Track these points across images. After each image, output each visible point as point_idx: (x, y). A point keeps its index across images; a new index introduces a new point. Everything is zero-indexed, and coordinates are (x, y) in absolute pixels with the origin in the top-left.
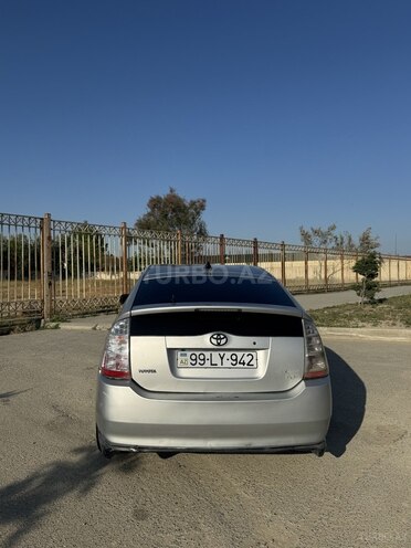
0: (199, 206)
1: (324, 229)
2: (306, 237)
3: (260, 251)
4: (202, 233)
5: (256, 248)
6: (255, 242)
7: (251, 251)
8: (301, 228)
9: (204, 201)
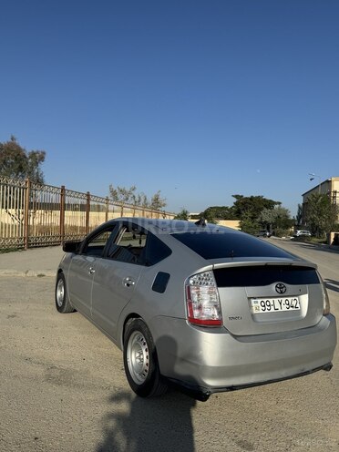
0: (39, 158)
1: (128, 189)
2: (114, 194)
3: (91, 203)
4: (40, 182)
5: (88, 200)
6: (88, 195)
7: (85, 202)
8: (111, 186)
9: (44, 153)
